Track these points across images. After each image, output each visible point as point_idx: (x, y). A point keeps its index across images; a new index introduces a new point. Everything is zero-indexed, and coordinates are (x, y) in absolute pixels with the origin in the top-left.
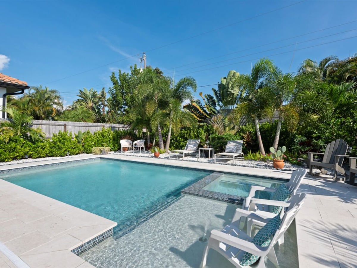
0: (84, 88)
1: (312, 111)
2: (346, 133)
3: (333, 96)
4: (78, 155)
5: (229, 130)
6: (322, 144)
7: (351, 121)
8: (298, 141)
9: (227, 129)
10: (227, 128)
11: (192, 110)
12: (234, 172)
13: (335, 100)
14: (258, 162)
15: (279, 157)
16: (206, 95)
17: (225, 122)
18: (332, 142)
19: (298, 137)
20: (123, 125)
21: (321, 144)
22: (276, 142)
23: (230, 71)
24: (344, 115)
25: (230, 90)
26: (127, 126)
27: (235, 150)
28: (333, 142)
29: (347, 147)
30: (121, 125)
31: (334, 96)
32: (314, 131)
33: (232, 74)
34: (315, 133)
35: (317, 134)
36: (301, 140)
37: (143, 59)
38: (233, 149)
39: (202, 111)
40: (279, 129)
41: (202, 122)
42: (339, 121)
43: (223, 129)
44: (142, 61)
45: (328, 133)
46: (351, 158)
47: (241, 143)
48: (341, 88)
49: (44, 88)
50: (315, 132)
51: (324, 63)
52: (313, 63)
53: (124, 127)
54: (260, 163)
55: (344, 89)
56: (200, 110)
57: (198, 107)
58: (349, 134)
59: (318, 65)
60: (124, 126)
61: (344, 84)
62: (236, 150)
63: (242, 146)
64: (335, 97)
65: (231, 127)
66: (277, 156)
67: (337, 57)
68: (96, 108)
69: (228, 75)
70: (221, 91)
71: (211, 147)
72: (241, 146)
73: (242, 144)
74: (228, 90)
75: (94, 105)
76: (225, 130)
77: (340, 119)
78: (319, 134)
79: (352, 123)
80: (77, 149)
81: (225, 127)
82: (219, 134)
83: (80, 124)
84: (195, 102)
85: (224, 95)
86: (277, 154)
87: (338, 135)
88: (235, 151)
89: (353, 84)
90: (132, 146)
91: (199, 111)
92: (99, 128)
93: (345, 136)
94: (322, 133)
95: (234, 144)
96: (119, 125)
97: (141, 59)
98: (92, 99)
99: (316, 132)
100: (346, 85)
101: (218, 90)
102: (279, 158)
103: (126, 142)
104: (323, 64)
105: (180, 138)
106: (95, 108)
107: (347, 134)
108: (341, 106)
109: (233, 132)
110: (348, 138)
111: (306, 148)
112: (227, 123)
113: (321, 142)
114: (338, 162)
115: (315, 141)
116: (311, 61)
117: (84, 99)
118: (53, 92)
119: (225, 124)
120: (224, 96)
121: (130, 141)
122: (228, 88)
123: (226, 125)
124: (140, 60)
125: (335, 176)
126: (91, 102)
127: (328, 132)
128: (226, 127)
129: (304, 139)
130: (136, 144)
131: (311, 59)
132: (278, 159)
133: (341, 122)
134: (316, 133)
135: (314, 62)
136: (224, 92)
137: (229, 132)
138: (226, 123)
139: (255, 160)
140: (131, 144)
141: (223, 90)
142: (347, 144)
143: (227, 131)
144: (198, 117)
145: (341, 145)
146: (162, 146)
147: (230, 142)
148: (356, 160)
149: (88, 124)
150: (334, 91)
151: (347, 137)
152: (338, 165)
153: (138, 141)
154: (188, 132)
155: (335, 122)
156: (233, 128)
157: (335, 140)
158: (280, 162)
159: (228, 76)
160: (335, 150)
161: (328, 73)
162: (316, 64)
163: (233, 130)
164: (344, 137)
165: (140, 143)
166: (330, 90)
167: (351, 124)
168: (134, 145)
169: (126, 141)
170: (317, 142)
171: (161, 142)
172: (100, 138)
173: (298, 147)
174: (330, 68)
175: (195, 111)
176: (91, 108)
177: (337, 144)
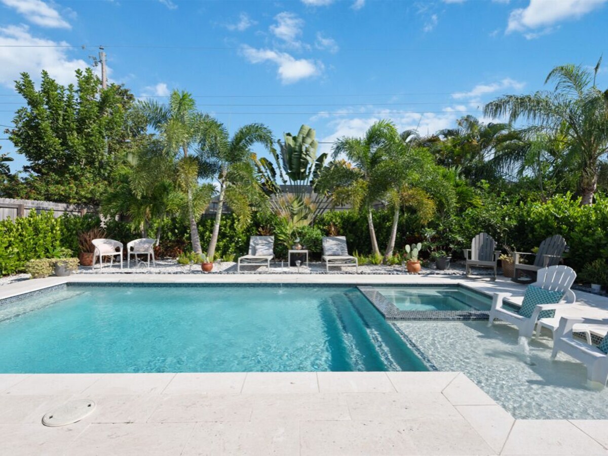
5: (299, 220)
9: (295, 218)
10: (296, 216)
12: (388, 283)
17: (292, 207)
20: (65, 205)
23: (303, 125)
25: (304, 156)
26: (74, 208)
28: (477, 237)
33: (307, 131)
53: (68, 210)
60: (68, 207)
65: (303, 216)
66: (413, 256)
69: (300, 130)
70: (287, 156)
73: (345, 242)
74: (300, 155)
81: (292, 215)
85: (293, 163)
92: (7, 210)
95: (335, 242)
96: (56, 206)
101: (280, 152)
102: (415, 259)
103: (106, 245)
109: (305, 223)
112: (297, 209)
119: (292, 210)
120: (293, 165)
121: (117, 241)
122: (300, 152)
123: (295, 212)
128: (295, 214)
130: (132, 249)
132: (414, 261)
136: (293, 158)
137: (298, 223)
138: (295, 209)
140: (121, 249)
141: (290, 154)
142: (492, 238)
143: (296, 221)
145: (486, 239)
147: (328, 239)
153: (137, 241)
154: (227, 222)
156: (305, 217)
159: (299, 133)
163: (305, 221)
165: (141, 245)
168: (129, 250)
177: (482, 238)
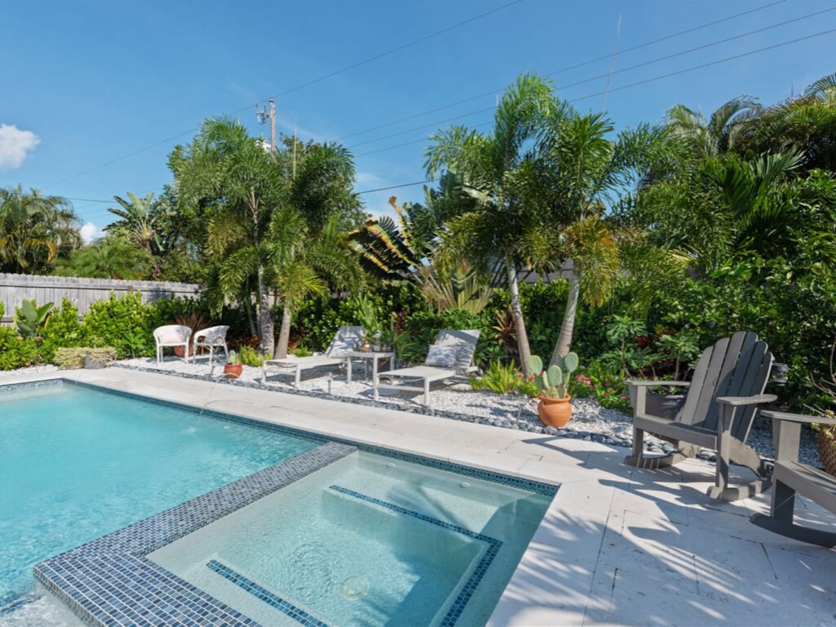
0: (129, 191)
1: (672, 240)
2: (770, 311)
3: (736, 193)
4: (20, 370)
5: (468, 301)
6: (689, 347)
7: (786, 268)
8: (619, 336)
9: (462, 296)
10: (463, 293)
11: (371, 246)
13: (742, 207)
14: (504, 401)
15: (554, 388)
16: (405, 204)
17: (456, 278)
18: (719, 343)
19: (619, 322)
20: (196, 286)
21: (687, 349)
22: (566, 337)
24: (770, 251)
25: (466, 190)
27: (451, 361)
28: (722, 344)
29: (771, 364)
30: (189, 285)
31: (739, 194)
32: (673, 301)
34: (674, 310)
35: (682, 313)
36: (629, 330)
37: (268, 116)
38: (447, 356)
39: (394, 249)
40: (574, 298)
41: (396, 279)
42: (746, 268)
43: (452, 297)
44: (263, 119)
45: (713, 311)
46: (779, 420)
47: (473, 337)
48: (760, 170)
49: (27, 191)
50: (676, 306)
51: (723, 115)
52: (692, 116)
54: (511, 404)
55: (770, 171)
56: (389, 244)
57: (385, 237)
58: (781, 312)
59: (705, 122)
61: (769, 157)
62: (454, 359)
63: (474, 348)
64: (741, 196)
65: (473, 292)
66: (550, 385)
67: (757, 98)
68: (161, 244)
70: (447, 194)
71: (384, 348)
72: (472, 349)
73: (476, 342)
74: (460, 189)
75: (156, 236)
76: (456, 298)
77: (751, 262)
78: (687, 314)
79: (789, 275)
80: (13, 352)
81: (456, 292)
82: (435, 312)
83: (48, 282)
84: (376, 222)
86: (548, 378)
87: (746, 317)
88: (451, 363)
89: (796, 158)
90: (191, 342)
91: (386, 247)
93: (769, 319)
94: (695, 308)
95: (456, 341)
96: (184, 286)
97: (262, 115)
98: (153, 221)
99: (679, 307)
100: (775, 160)
101: (439, 190)
102: (555, 391)
103: (176, 333)
104: (719, 118)
105: (342, 320)
106: (158, 243)
107: (774, 312)
108: (761, 223)
109: (477, 306)
110: (778, 328)
111: (648, 357)
112: (462, 281)
113: (686, 341)
114: (730, 427)
115: (665, 337)
116: (688, 110)
117: (130, 219)
118: (53, 201)
119: (456, 283)
121: (188, 330)
122: (462, 184)
123: (460, 287)
124: (259, 119)
125: (717, 485)
126: (150, 227)
127: (714, 305)
128: (460, 291)
129: (637, 328)
130: (201, 339)
131: (687, 107)
132: (553, 396)
133: (754, 270)
134: (680, 310)
135: (695, 115)
137: (466, 305)
138: (459, 282)
139: (499, 393)
140: (188, 339)
141: (450, 190)
142: (769, 350)
143: (463, 302)
144: (385, 263)
145: (750, 354)
146: (269, 343)
147: (447, 335)
148: (799, 425)
149: (74, 282)
150: (737, 179)
151: (775, 322)
152: (733, 438)
153: (213, 329)
155: (732, 273)
156: (477, 295)
157: (731, 336)
158: (558, 406)
160: (726, 371)
161: (731, 143)
162: (700, 119)
163: (478, 301)
164: (765, 322)
165: (214, 334)
166: (723, 171)
167: (785, 279)
168: (195, 341)
169: (178, 331)
170: (674, 341)
171: (267, 332)
172: (103, 322)
173: (621, 353)
174: (737, 128)
175: (377, 249)
176: (148, 243)
177: (736, 350)
